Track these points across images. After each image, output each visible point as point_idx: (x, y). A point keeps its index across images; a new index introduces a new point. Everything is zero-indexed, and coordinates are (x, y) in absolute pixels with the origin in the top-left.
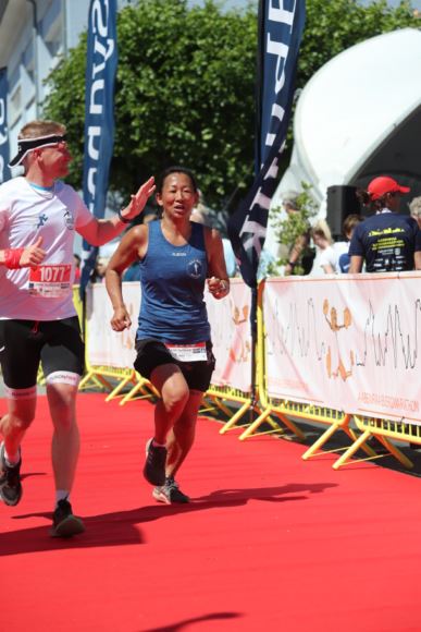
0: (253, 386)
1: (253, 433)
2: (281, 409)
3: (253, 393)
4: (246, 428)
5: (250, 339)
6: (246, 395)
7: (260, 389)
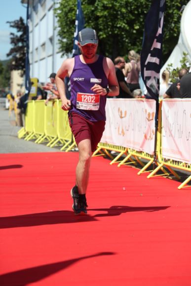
0: (155, 152)
1: (154, 175)
2: (168, 164)
3: (155, 155)
4: (151, 172)
5: (154, 128)
6: (151, 156)
7: (158, 153)
